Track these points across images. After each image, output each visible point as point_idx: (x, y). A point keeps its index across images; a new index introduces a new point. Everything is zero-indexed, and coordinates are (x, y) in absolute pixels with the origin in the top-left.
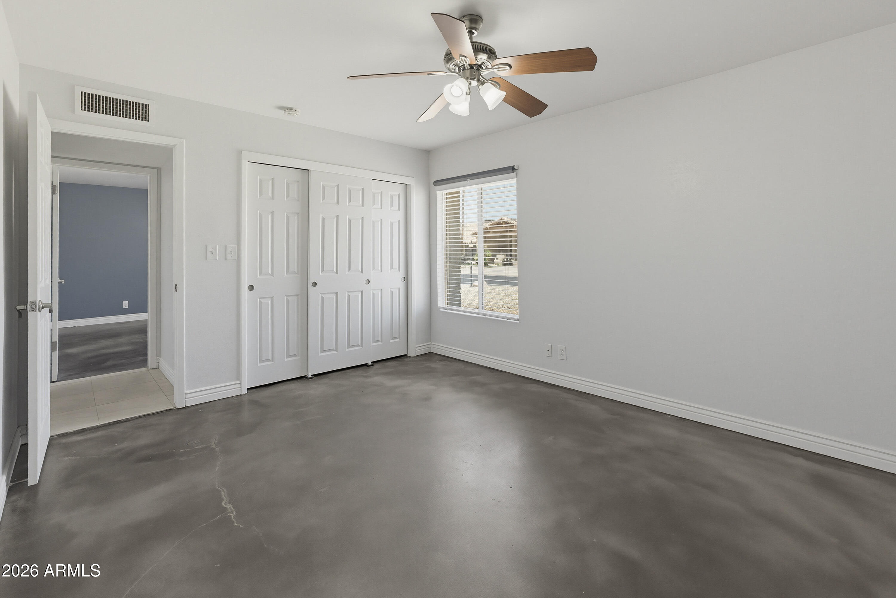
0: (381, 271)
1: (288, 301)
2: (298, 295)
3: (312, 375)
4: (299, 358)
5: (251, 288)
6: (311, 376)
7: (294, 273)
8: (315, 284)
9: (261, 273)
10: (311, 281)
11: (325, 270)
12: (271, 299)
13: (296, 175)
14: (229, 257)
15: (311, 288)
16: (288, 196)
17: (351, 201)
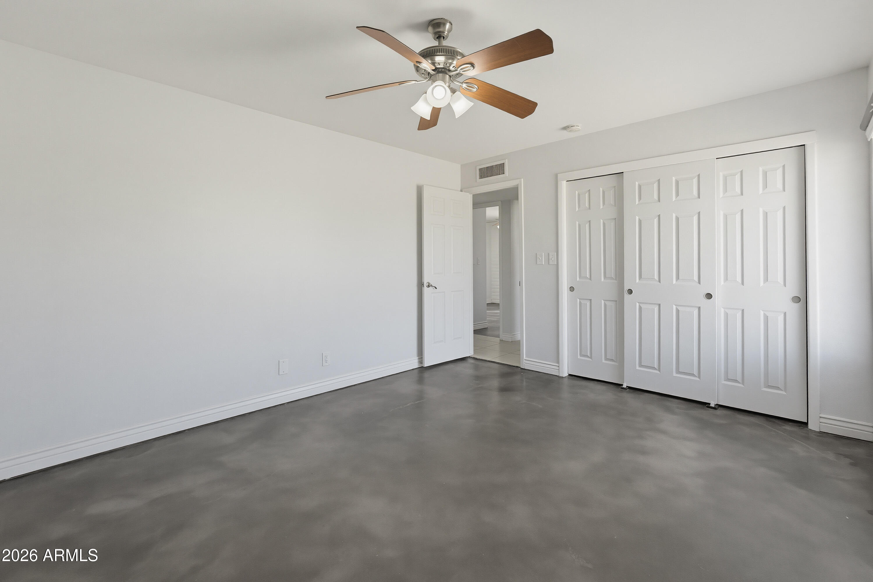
0: (743, 283)
1: (605, 305)
2: (616, 301)
3: (627, 387)
4: (617, 364)
5: (572, 289)
6: (625, 387)
7: (611, 278)
8: (630, 292)
9: (580, 277)
10: (626, 288)
11: (642, 277)
12: (590, 301)
13: (612, 181)
14: (551, 262)
15: (627, 296)
16: (604, 203)
17: (678, 196)
